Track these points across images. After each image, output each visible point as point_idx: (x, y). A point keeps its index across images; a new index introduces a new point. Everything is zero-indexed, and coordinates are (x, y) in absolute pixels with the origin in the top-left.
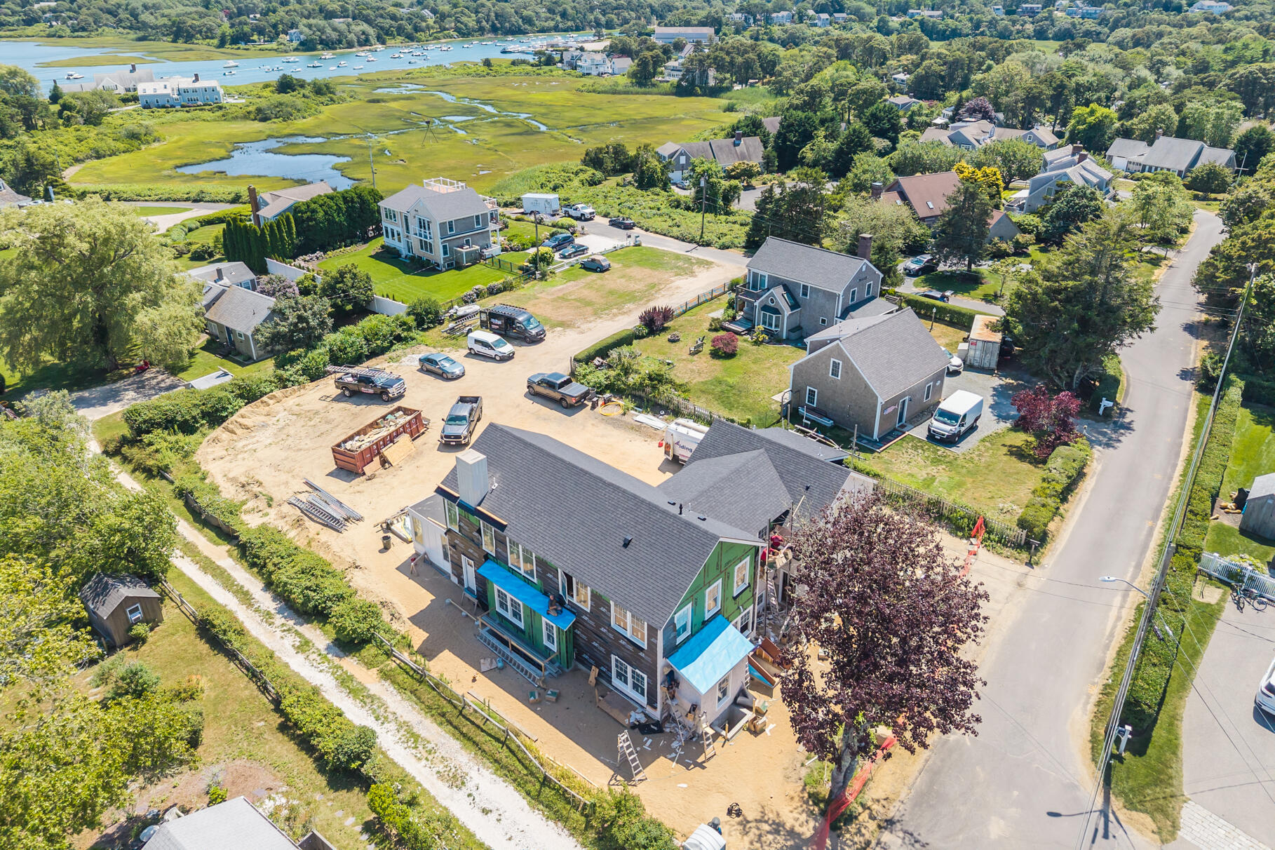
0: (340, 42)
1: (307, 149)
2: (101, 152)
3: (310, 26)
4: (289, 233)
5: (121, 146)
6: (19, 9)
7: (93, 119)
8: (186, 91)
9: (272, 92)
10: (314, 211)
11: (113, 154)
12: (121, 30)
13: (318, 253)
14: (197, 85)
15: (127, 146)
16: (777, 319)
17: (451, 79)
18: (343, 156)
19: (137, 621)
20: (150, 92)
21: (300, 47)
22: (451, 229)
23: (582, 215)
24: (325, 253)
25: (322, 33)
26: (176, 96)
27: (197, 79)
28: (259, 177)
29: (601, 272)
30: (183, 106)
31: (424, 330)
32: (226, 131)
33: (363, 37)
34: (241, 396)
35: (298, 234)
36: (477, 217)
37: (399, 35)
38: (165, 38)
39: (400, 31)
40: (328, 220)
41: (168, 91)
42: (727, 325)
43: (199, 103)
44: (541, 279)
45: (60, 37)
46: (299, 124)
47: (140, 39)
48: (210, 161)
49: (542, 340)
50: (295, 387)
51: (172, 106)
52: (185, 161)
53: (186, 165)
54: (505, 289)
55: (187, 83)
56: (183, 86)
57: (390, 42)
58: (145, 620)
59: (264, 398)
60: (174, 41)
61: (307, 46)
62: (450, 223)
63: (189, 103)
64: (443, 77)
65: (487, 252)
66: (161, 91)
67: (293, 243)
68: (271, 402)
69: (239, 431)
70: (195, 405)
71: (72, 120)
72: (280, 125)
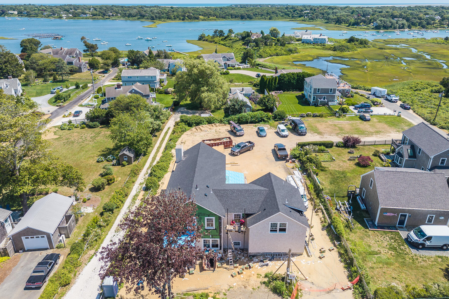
0: (391, 27)
1: (338, 61)
2: (278, 54)
3: (381, 21)
4: (275, 83)
5: (285, 53)
6: (299, 13)
7: (283, 45)
8: (316, 39)
9: (346, 42)
10: (285, 77)
11: (282, 55)
12: (323, 20)
13: (281, 91)
14: (320, 37)
15: (286, 53)
16: (401, 160)
17: (424, 44)
18: (348, 65)
19: (125, 160)
20: (306, 38)
21: (375, 28)
22: (318, 92)
23: (391, 100)
24: (284, 92)
25: (385, 23)
26: (312, 40)
27: (321, 36)
28: (314, 68)
29: (365, 121)
30: (313, 44)
31: (275, 121)
32: (319, 53)
33: (402, 26)
34: (207, 121)
35: (278, 84)
36: (331, 89)
37: (419, 26)
38: (333, 23)
39: (420, 24)
40: (288, 81)
41: (311, 38)
42: (381, 155)
43: (319, 43)
44: (338, 117)
45: (305, 21)
46: (346, 53)
47: (326, 23)
48: (305, 61)
49: (305, 135)
50: (223, 124)
51: (310, 43)
52: (298, 60)
53: (297, 61)
54: (319, 116)
55: (317, 36)
56: (316, 37)
57: (413, 28)
58: (127, 162)
59: (213, 124)
60: (335, 24)
61: (377, 28)
62: (319, 89)
63: (316, 43)
64: (421, 43)
65: (330, 103)
66: (309, 38)
67: (275, 86)
68: (214, 126)
69: (199, 130)
70: (195, 120)
71: (277, 44)
72: (338, 53)
